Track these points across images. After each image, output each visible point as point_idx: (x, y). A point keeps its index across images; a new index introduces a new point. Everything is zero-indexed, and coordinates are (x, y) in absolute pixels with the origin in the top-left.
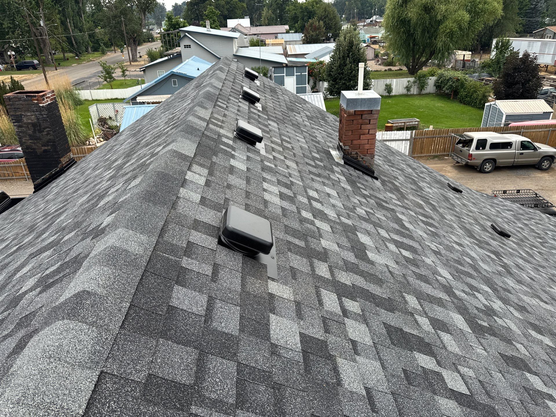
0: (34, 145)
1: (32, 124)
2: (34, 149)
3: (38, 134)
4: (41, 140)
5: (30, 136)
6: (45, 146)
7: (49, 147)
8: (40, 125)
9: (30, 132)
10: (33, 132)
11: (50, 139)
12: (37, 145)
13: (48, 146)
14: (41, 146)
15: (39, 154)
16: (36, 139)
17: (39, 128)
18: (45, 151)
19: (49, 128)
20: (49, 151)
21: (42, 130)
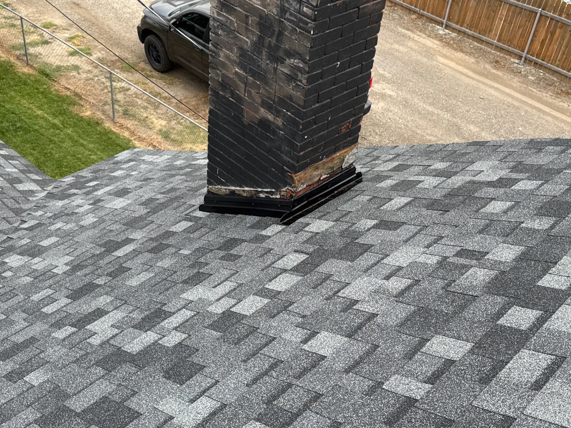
0: (243, 86)
1: (261, 17)
2: (239, 99)
3: (264, 62)
4: (266, 83)
5: (243, 53)
6: (269, 108)
7: (279, 122)
8: (280, 34)
9: (247, 41)
10: (254, 44)
11: (290, 98)
12: (250, 93)
13: (278, 113)
14: (259, 100)
15: (246, 120)
16: (254, 74)
17: (273, 41)
18: (264, 123)
19: (304, 61)
20: (274, 133)
21: (281, 54)
